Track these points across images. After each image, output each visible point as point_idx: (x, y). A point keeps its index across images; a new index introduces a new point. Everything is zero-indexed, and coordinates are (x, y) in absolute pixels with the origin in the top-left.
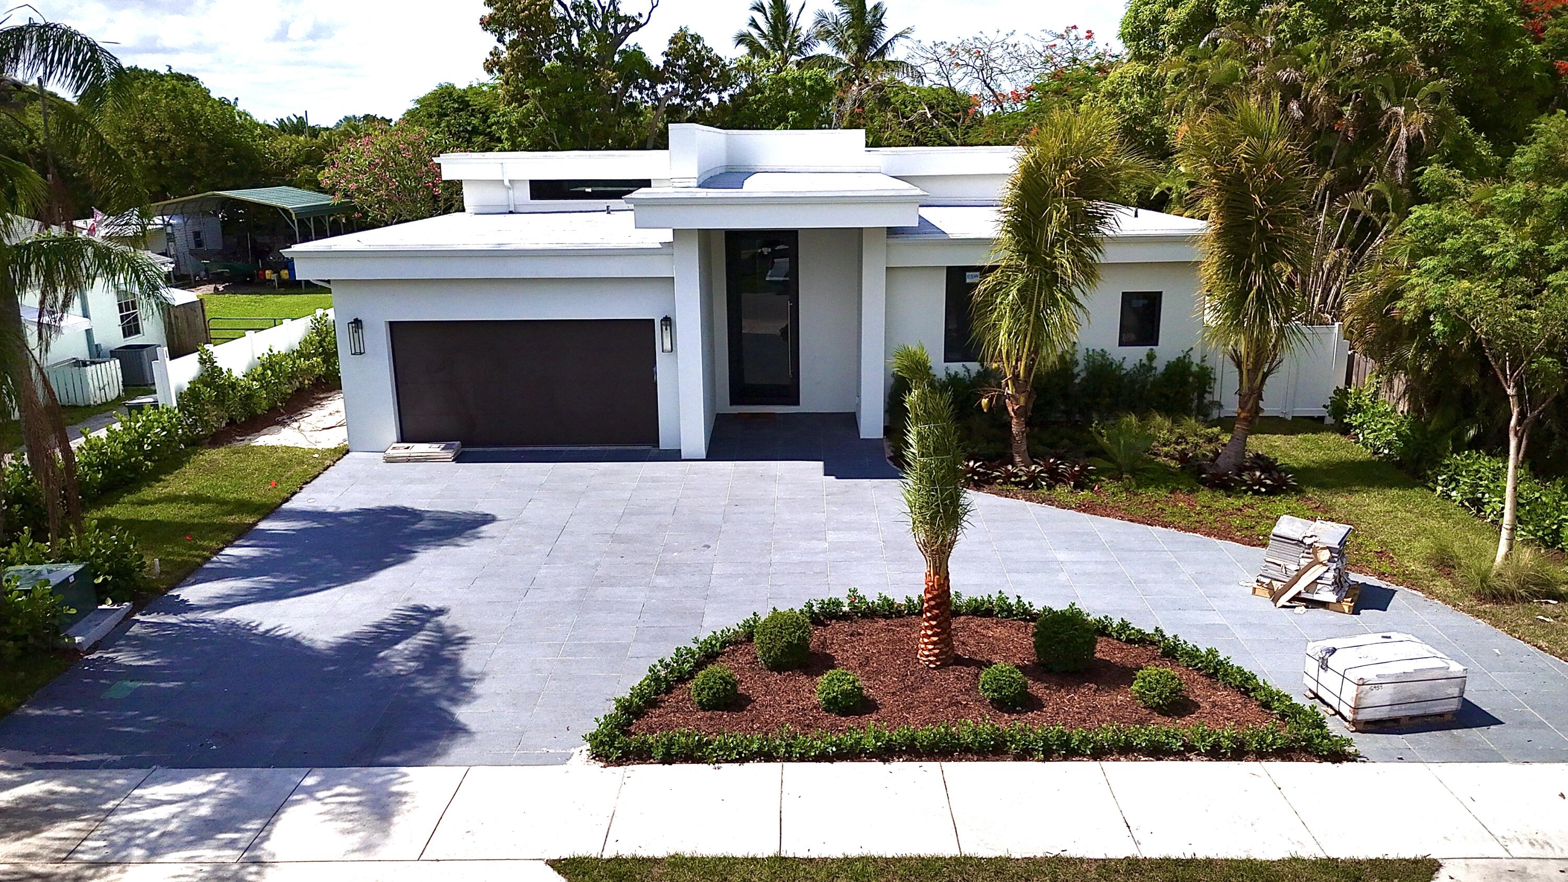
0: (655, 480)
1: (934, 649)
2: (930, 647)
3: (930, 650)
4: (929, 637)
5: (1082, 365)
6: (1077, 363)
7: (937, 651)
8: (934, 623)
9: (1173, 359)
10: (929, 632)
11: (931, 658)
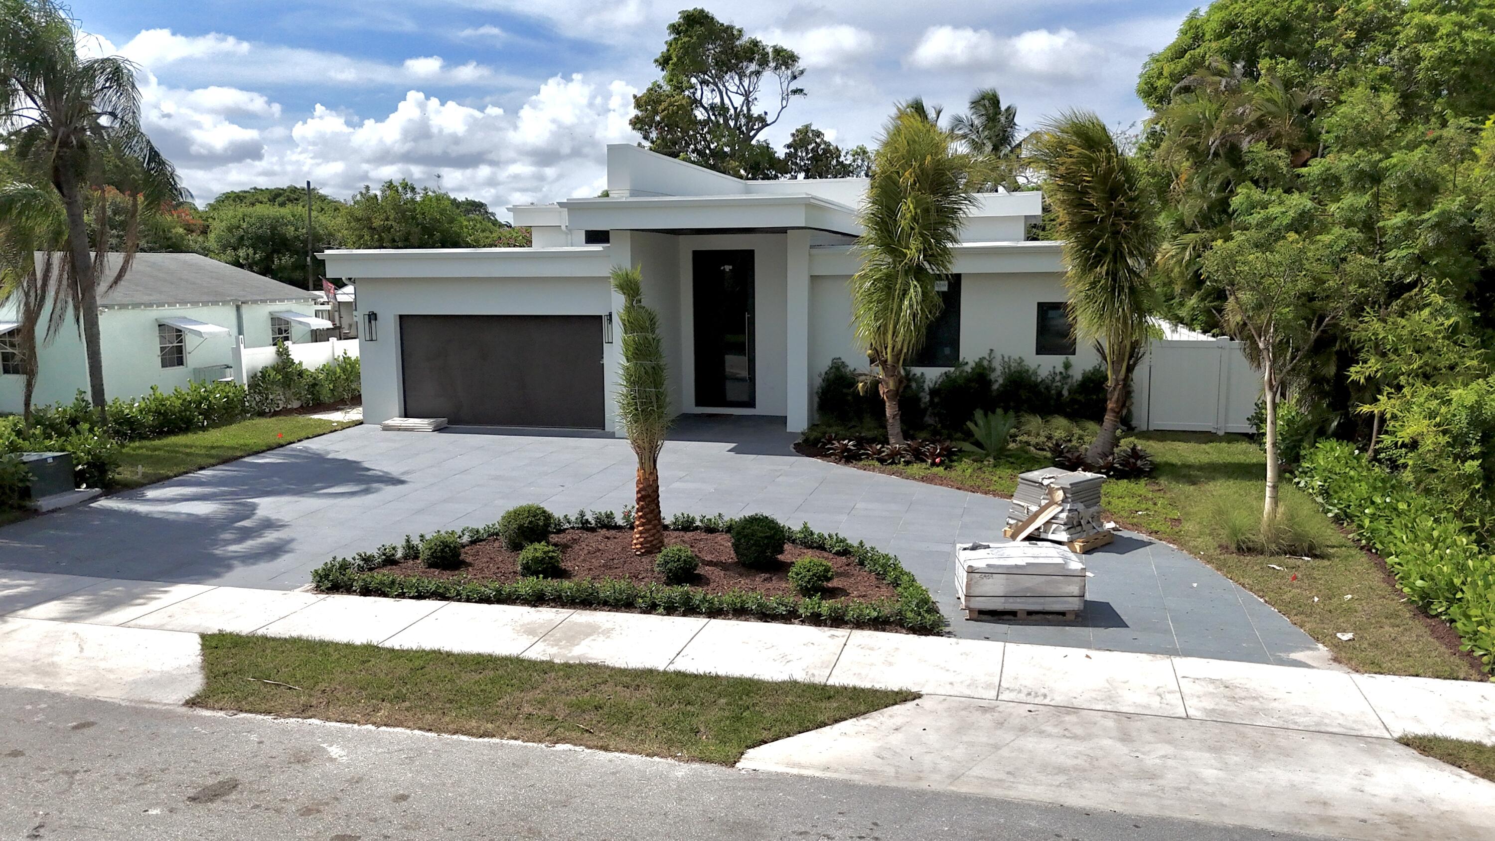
1: (640, 537)
5: (998, 372)
6: (994, 370)
11: (639, 546)
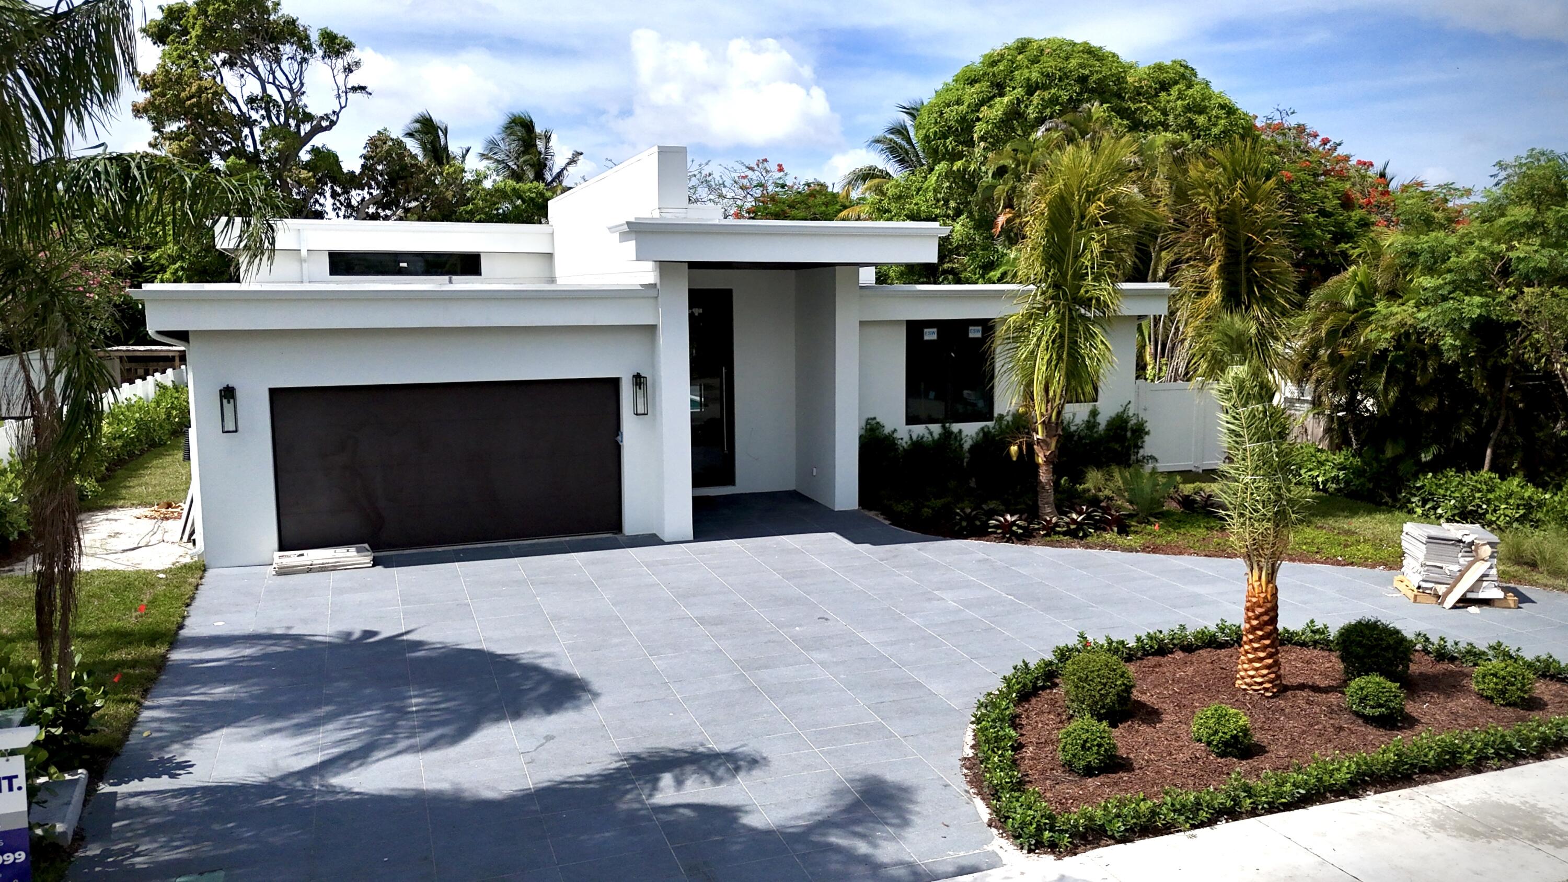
0: (665, 563)
1: (1269, 673)
2: (1265, 672)
3: (1263, 676)
4: (1261, 659)
7: (1273, 676)
8: (1267, 642)
9: (1113, 414)
10: (1262, 655)
11: (1268, 685)
